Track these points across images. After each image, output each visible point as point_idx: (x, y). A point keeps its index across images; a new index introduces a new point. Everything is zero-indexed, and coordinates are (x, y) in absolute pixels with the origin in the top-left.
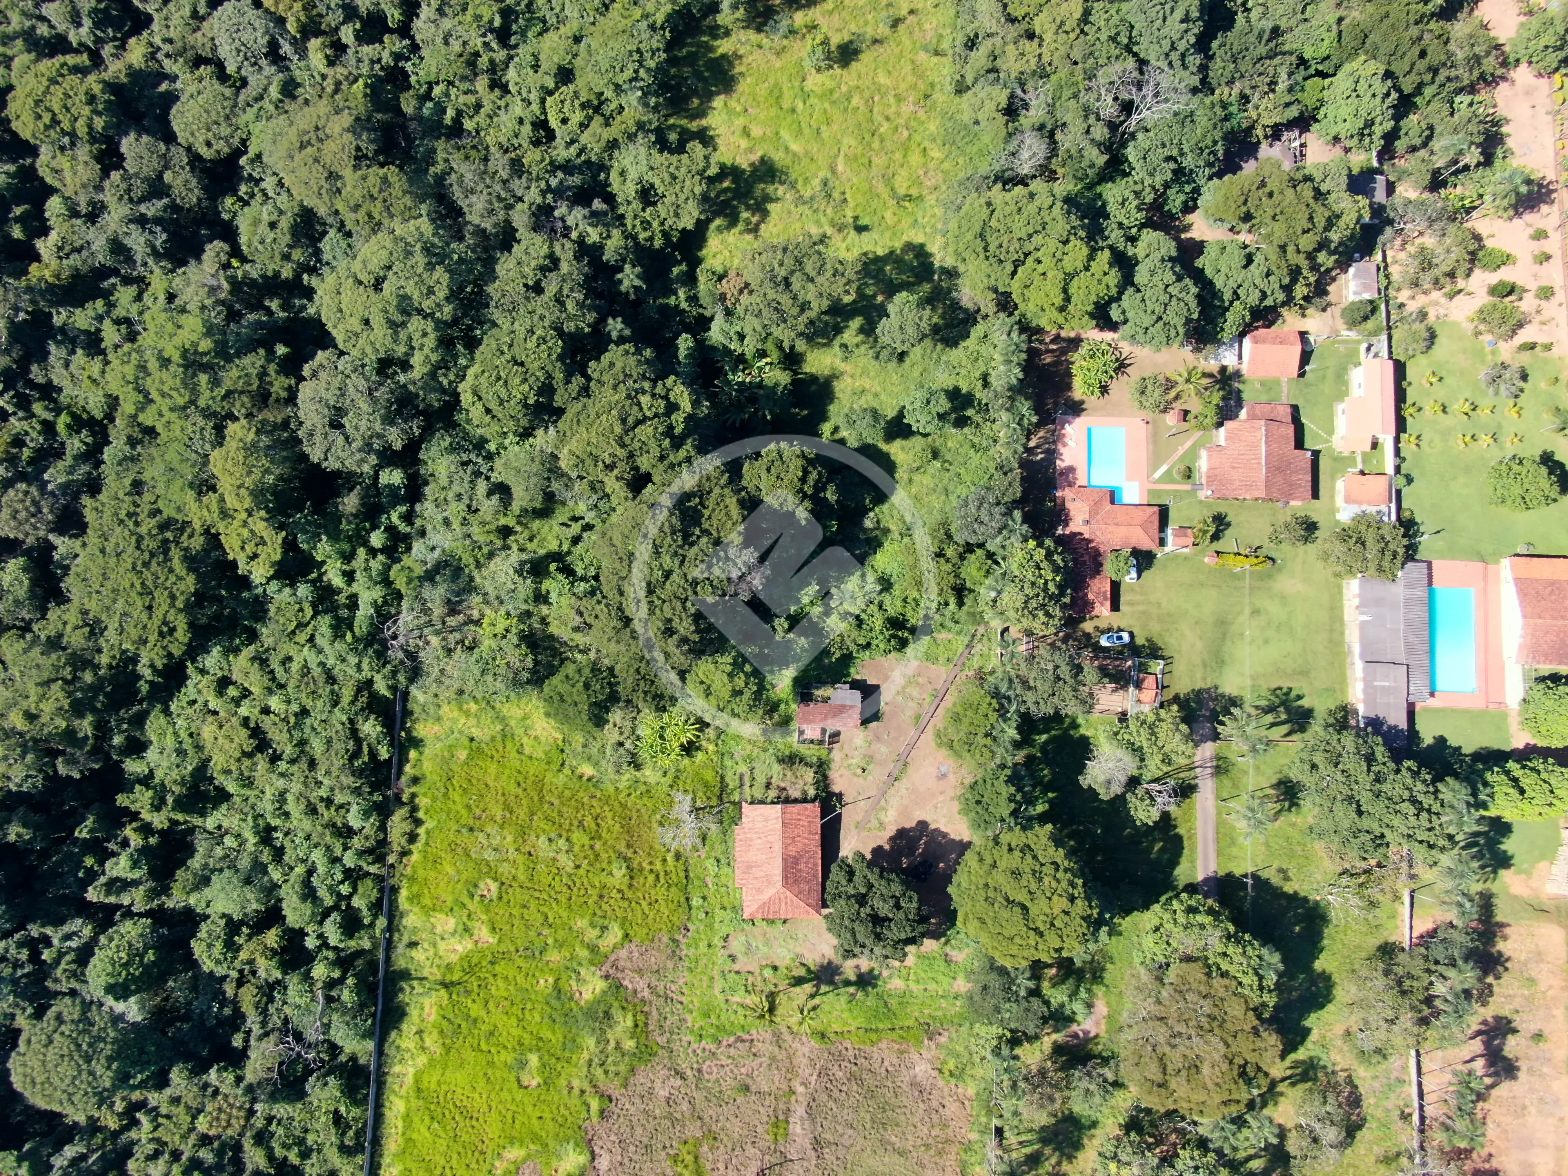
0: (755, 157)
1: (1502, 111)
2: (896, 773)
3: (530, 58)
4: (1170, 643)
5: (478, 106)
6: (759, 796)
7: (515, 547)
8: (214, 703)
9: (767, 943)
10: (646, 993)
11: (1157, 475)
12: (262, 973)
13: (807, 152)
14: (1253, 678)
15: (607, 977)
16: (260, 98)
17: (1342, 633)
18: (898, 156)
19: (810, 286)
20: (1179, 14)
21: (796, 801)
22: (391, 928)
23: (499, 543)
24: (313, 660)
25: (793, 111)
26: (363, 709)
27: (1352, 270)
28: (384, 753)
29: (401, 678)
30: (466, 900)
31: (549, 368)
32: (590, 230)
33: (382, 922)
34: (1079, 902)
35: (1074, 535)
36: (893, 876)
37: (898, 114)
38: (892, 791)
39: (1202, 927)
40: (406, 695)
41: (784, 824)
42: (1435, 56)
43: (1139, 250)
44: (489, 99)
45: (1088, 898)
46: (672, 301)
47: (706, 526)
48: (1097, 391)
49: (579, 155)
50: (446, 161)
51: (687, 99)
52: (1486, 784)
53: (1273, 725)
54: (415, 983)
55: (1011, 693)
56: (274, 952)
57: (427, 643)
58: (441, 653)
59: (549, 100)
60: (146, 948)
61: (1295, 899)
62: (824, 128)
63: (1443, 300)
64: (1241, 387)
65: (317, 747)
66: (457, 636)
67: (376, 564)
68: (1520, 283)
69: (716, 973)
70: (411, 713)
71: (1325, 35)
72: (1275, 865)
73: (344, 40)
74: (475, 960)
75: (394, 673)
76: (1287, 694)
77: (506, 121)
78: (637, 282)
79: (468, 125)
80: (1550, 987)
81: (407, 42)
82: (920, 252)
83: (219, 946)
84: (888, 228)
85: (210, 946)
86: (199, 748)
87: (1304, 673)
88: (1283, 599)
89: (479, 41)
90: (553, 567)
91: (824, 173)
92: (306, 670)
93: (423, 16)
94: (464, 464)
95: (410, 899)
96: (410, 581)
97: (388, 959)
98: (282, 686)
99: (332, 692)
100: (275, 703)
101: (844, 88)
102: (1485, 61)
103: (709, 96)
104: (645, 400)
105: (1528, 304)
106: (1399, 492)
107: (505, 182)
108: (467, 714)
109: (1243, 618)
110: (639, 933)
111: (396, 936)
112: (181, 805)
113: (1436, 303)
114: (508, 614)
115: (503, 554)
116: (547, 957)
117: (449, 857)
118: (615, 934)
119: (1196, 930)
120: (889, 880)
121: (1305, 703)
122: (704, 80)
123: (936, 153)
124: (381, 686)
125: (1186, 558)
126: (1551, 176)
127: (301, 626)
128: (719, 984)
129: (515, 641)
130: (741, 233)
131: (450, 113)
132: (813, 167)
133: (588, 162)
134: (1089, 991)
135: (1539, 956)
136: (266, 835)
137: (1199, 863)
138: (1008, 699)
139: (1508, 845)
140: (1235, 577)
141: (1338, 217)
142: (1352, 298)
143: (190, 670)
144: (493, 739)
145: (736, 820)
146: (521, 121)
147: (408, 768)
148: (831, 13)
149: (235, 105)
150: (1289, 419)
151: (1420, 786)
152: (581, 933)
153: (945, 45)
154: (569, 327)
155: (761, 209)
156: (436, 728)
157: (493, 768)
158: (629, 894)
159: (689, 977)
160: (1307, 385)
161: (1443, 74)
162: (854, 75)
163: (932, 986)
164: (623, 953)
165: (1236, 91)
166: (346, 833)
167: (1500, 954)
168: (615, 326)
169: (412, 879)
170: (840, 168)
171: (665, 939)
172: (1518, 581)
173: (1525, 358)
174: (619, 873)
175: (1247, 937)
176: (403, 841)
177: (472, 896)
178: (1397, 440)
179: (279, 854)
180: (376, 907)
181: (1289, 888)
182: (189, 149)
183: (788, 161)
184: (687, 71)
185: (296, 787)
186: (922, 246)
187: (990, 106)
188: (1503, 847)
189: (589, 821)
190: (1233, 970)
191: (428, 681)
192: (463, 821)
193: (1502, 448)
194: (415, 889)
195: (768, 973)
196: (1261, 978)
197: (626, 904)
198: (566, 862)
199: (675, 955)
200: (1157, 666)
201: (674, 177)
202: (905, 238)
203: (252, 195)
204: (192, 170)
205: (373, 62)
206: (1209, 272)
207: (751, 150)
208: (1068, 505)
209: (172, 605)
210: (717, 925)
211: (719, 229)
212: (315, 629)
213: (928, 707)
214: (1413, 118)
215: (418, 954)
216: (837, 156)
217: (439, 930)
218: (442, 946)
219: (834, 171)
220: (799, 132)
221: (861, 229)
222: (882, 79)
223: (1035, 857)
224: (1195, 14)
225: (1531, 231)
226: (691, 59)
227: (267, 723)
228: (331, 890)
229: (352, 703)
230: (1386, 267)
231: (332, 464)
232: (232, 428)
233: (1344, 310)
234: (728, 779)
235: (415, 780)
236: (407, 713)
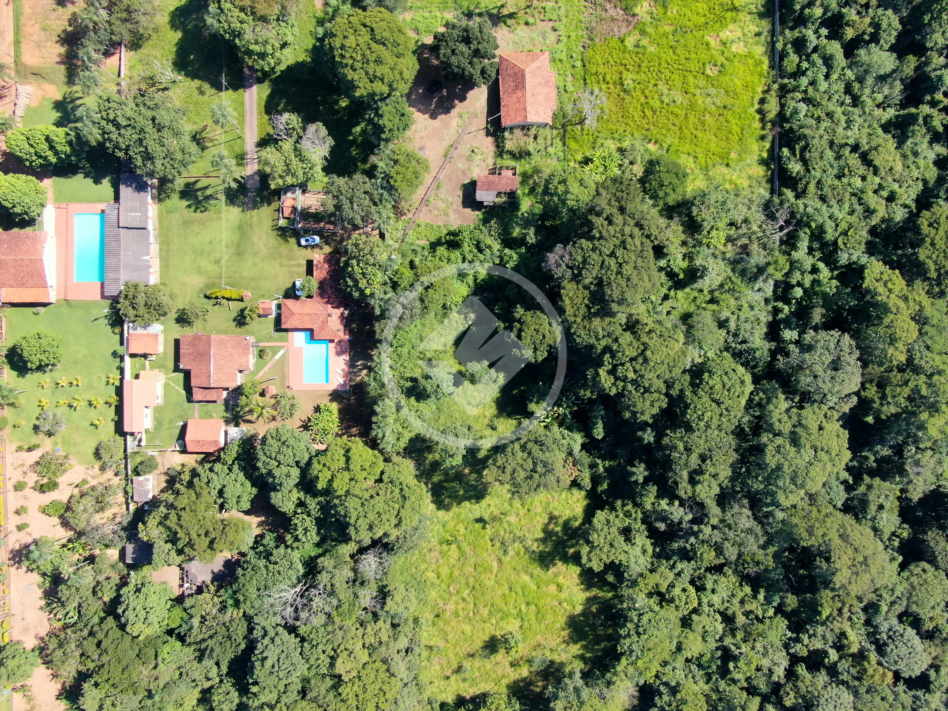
0: (553, 570)
1: (45, 615)
2: (452, 150)
3: (708, 639)
4: (273, 239)
5: (742, 602)
6: (541, 130)
7: (706, 292)
8: (896, 186)
9: (532, 40)
10: (608, 6)
11: (282, 352)
12: (853, 12)
13: (518, 574)
14: (220, 218)
15: (634, 15)
16: (893, 603)
17: (161, 250)
18: (456, 573)
19: (520, 461)
20: (268, 663)
21: (517, 127)
22: (772, 44)
23: (717, 294)
24: (835, 210)
25: (528, 604)
26: (801, 179)
27: (150, 496)
28: (786, 151)
29: (776, 200)
30: (726, 62)
31: (695, 399)
32: (667, 508)
33: (779, 46)
34: (338, 45)
35: (337, 307)
36: (456, 70)
37: (457, 603)
38: (454, 138)
39: (256, 43)
40: (772, 192)
41: (525, 110)
42: (90, 646)
43: (296, 495)
44: (735, 608)
45: (332, 49)
46: (607, 464)
47: (587, 292)
48: (322, 406)
49: (675, 563)
50: (766, 555)
51: (600, 611)
52: (70, 143)
53: (206, 188)
54: (755, 10)
55: (381, 191)
56: (847, 24)
57: (760, 227)
58: (752, 219)
59: (696, 605)
60: (930, 24)
61: (193, 75)
62: (507, 592)
63: (89, 479)
64: (225, 414)
65: (829, 154)
66: (740, 231)
67: (796, 277)
68: (37, 493)
69: (564, 20)
70: (767, 181)
71: (166, 656)
72: (206, 97)
73: (834, 651)
74: (718, 24)
75: (781, 204)
76: (197, 208)
77: (723, 592)
78: (634, 469)
79: (748, 590)
80: (32, 26)
81: (792, 651)
82: (440, 504)
83: (884, 25)
84: (462, 521)
85: (890, 25)
86: (904, 157)
87: (186, 223)
88: (199, 271)
89: (743, 650)
90: (681, 276)
91: (506, 559)
92: (840, 201)
93: (782, 668)
94: (744, 342)
95: (761, 62)
96: (776, 262)
97: (773, 25)
98: (853, 194)
99: (822, 190)
100: (858, 183)
101: (493, 621)
102: (56, 645)
103: (584, 614)
104: (631, 375)
105: (32, 478)
106: (122, 344)
107: (727, 539)
108: (731, 182)
109: (226, 257)
110: (614, 43)
111: (769, 39)
112: (913, 118)
113: (93, 477)
114: (708, 246)
115: (713, 287)
116: (672, 28)
117: (738, 90)
118: (630, 42)
119: (260, 40)
120: (458, 67)
121: (185, 203)
122: (588, 625)
123: (431, 575)
124: (789, 194)
125: (263, 296)
126: (13, 570)
127: (845, 233)
128: (562, 13)
129: (705, 224)
130: (560, 516)
131: (761, 596)
132: (513, 564)
133: (668, 559)
134: (327, 13)
135: (39, 45)
136: (856, 101)
137: (255, 97)
138: (382, 188)
139: (56, 115)
140: (232, 285)
141: (160, 523)
142: (150, 477)
143: (913, 206)
144: (714, 166)
145: (555, 116)
146: (713, 591)
147: (768, 145)
148: (503, 676)
149: (908, 599)
150: (194, 390)
151: (113, 137)
152: (652, 41)
153: (425, 654)
154: (680, 432)
155: (548, 534)
156: (751, 173)
157: (713, 147)
158: (622, 68)
159: (581, 18)
160: (181, 417)
161: (86, 632)
162: (487, 631)
163: (427, 15)
164: (624, 30)
165: (229, 614)
166: (808, 101)
167: (62, 45)
168: (648, 437)
169: (760, 75)
170: (495, 564)
171: (597, 40)
172: (45, 286)
173: (35, 440)
174: (628, 83)
175: (227, 36)
176: (768, 97)
177: (722, 65)
178: (122, 380)
179: (848, 90)
180: (783, 55)
181: (197, 83)
182: (937, 568)
183: (531, 567)
184: (600, 631)
185: (840, 130)
186: (438, 509)
187: (398, 598)
188: (59, 114)
189: (649, 114)
190: (236, 12)
191: (757, 201)
192: (730, 112)
193: (52, 378)
194: (759, 69)
195: (531, 20)
196: (219, 8)
197: (624, 62)
198: (663, 87)
199: (590, 29)
200: (282, 223)
201: (611, 545)
202: (451, 514)
203: (889, 539)
204: (933, 552)
205: (814, 635)
206: (248, 484)
207: (556, 575)
208: (341, 327)
209: (933, 240)
210: (565, 49)
211: (576, 520)
212: (836, 230)
213: (432, 193)
214: (106, 599)
215: (754, 29)
216: (499, 571)
217: (742, 44)
218: (739, 34)
219: (500, 561)
220: (523, 588)
221: (480, 520)
222: (468, 628)
223: (367, 73)
224: (257, 664)
225: (28, 530)
226: (597, 640)
227: (862, 170)
228: (813, 64)
229: (808, 183)
230: (127, 499)
231: (836, 333)
232: (903, 358)
233: (156, 468)
234: (561, 144)
235: (763, 138)
236: (770, 181)
